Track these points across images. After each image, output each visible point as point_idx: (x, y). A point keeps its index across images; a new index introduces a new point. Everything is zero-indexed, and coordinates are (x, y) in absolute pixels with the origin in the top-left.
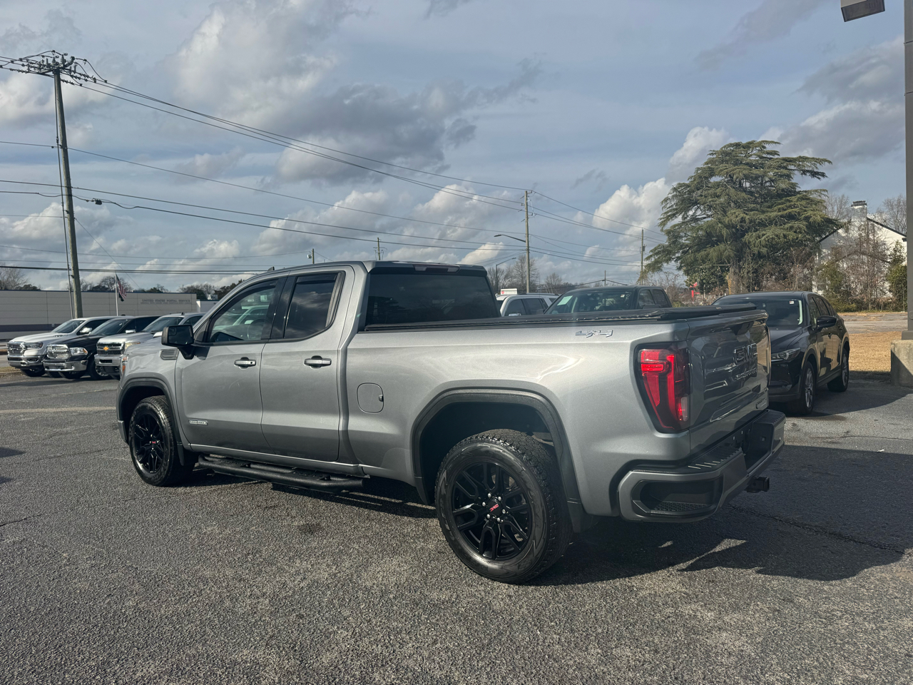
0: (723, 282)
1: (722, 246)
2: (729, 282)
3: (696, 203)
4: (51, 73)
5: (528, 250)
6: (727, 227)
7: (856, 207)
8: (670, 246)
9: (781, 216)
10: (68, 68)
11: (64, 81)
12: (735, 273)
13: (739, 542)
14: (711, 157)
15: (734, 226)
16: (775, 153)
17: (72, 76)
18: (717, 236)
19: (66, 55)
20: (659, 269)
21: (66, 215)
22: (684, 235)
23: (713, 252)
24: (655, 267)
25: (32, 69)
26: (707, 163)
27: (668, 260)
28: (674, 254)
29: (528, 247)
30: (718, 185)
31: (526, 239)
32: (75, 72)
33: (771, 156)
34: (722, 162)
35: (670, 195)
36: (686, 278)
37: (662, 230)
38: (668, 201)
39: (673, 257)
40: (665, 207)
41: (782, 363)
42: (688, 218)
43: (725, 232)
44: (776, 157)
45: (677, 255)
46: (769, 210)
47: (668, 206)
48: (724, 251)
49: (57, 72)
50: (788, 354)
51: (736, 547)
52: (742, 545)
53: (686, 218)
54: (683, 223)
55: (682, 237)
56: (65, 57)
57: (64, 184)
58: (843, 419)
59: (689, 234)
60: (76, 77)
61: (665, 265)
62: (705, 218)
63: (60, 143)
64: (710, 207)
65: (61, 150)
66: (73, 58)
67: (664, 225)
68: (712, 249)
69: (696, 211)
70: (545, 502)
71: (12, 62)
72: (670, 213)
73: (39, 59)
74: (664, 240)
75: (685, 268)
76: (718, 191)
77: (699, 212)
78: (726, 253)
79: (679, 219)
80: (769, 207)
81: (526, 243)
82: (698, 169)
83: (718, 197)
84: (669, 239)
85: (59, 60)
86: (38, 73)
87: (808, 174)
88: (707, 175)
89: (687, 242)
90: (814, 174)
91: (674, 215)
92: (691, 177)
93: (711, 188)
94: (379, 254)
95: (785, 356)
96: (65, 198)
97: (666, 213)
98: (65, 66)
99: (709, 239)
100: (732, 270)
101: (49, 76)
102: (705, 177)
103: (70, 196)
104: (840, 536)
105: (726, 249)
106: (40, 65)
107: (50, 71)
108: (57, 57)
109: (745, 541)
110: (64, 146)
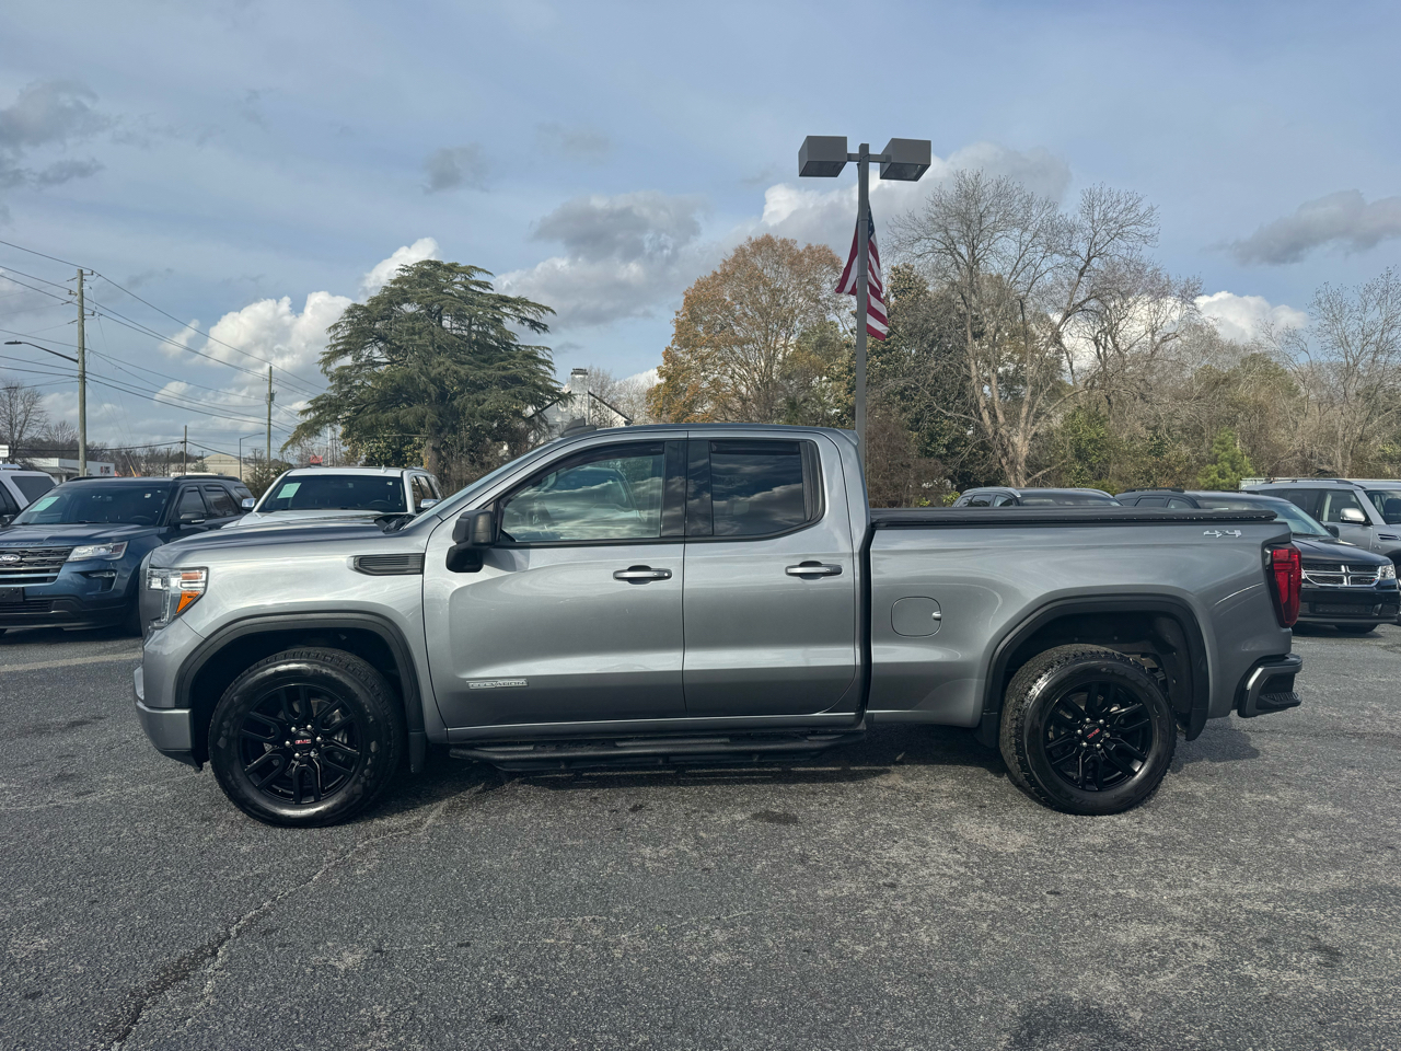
1: (419, 408)
2: (426, 461)
3: (381, 338)
5: (84, 377)
6: (434, 381)
7: (577, 376)
8: (336, 397)
9: (504, 377)
12: (433, 448)
15: (441, 382)
16: (486, 285)
18: (412, 393)
23: (404, 415)
24: (312, 429)
26: (395, 282)
27: (332, 421)
28: (342, 413)
29: (84, 372)
30: (413, 317)
31: (78, 357)
33: (482, 290)
34: (420, 285)
35: (342, 320)
37: (325, 371)
38: (339, 329)
39: (340, 417)
40: (333, 336)
42: (363, 360)
44: (488, 291)
45: (345, 415)
46: (486, 365)
47: (338, 336)
48: (424, 416)
53: (358, 359)
54: (353, 366)
59: (367, 383)
61: (326, 427)
62: (386, 363)
67: (329, 363)
69: (372, 349)
72: (338, 348)
76: (417, 327)
77: (376, 354)
78: (429, 419)
79: (349, 359)
80: (484, 361)
81: (79, 364)
83: (417, 335)
84: (334, 387)
87: (527, 323)
88: (397, 300)
89: (363, 395)
90: (534, 325)
91: (345, 352)
92: (373, 299)
93: (403, 320)
97: (334, 346)
99: (398, 396)
100: (429, 444)
102: (394, 302)
105: (427, 413)
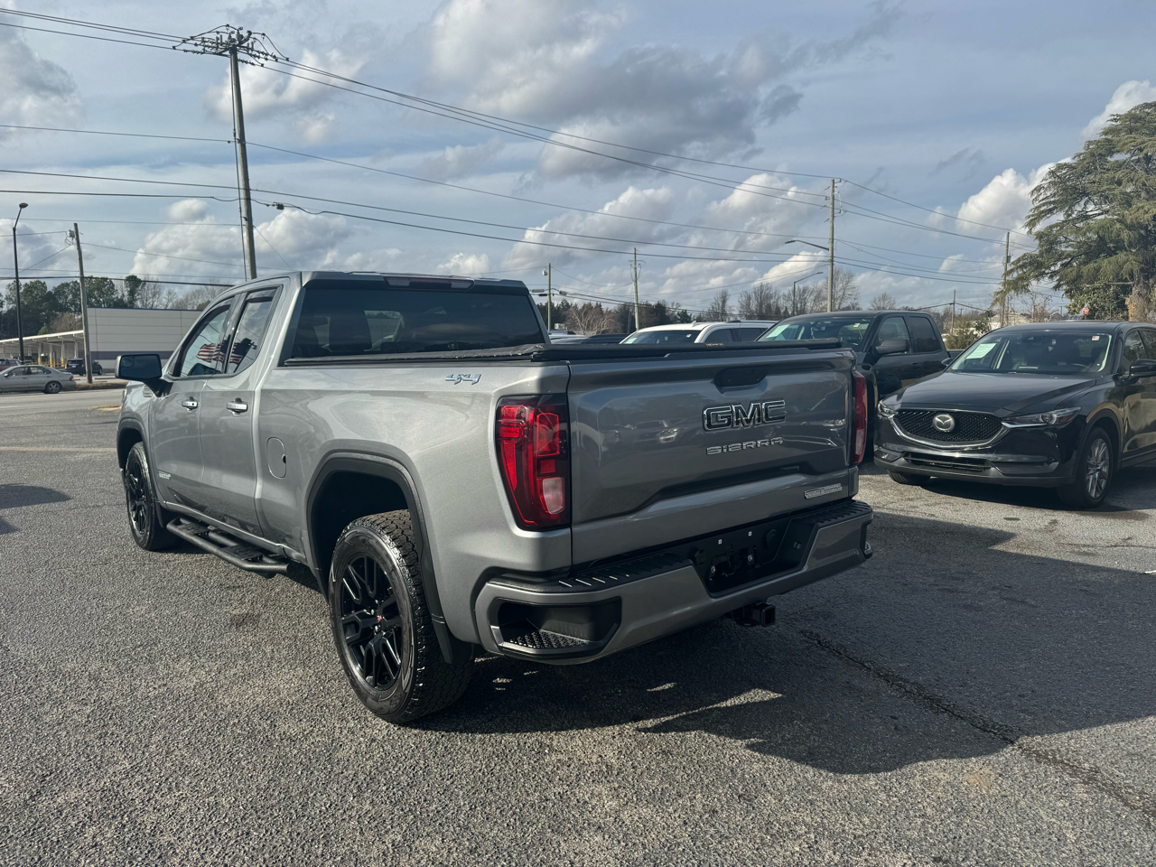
0: (1122, 306)
1: (1121, 256)
2: (1131, 308)
3: (1085, 194)
4: (227, 53)
5: (832, 261)
6: (1130, 227)
8: (1041, 255)
10: (245, 45)
11: (243, 61)
12: (1140, 294)
13: (773, 695)
14: (1114, 123)
15: (1141, 226)
17: (251, 55)
18: (1117, 242)
19: (241, 29)
20: (1025, 289)
21: (244, 222)
22: (1063, 239)
23: (1106, 264)
24: (1018, 285)
25: (208, 50)
26: (1104, 134)
27: (1039, 276)
28: (1049, 268)
29: (832, 257)
30: (1120, 165)
31: (829, 246)
32: (252, 50)
34: (1131, 131)
35: (1044, 182)
36: (1068, 302)
37: (1030, 232)
38: (1042, 191)
39: (1047, 271)
40: (1036, 199)
41: (1047, 430)
42: (1074, 216)
43: (1125, 235)
45: (1053, 268)
47: (1041, 198)
48: (1125, 263)
49: (234, 51)
50: (1055, 416)
51: (762, 703)
52: (772, 701)
53: (1071, 215)
54: (1065, 221)
55: (1061, 242)
56: (241, 32)
57: (242, 186)
58: (1144, 517)
59: (1071, 237)
60: (255, 56)
61: (1034, 282)
62: (1099, 214)
63: (237, 137)
64: (1106, 199)
65: (238, 145)
66: (250, 33)
67: (1034, 225)
68: (1106, 261)
69: (1085, 204)
70: (414, 617)
71: (184, 41)
72: (1042, 209)
73: (214, 36)
74: (1034, 248)
75: (1065, 287)
76: (1119, 175)
77: (1091, 207)
78: (1127, 267)
79: (1059, 217)
81: (830, 252)
82: (1090, 143)
83: (1119, 183)
84: (1041, 246)
85: (234, 36)
86: (214, 53)
88: (1103, 151)
89: (1070, 249)
91: (1050, 211)
92: (1079, 155)
93: (1108, 170)
94: (636, 269)
95: (1051, 418)
96: (243, 202)
97: (1037, 208)
98: (241, 43)
99: (1102, 246)
100: (1135, 290)
101: (226, 56)
102: (1100, 154)
103: (248, 199)
104: (934, 703)
105: (1128, 260)
106: (218, 44)
107: (226, 50)
108: (233, 33)
109: (780, 695)
110: (242, 141)
